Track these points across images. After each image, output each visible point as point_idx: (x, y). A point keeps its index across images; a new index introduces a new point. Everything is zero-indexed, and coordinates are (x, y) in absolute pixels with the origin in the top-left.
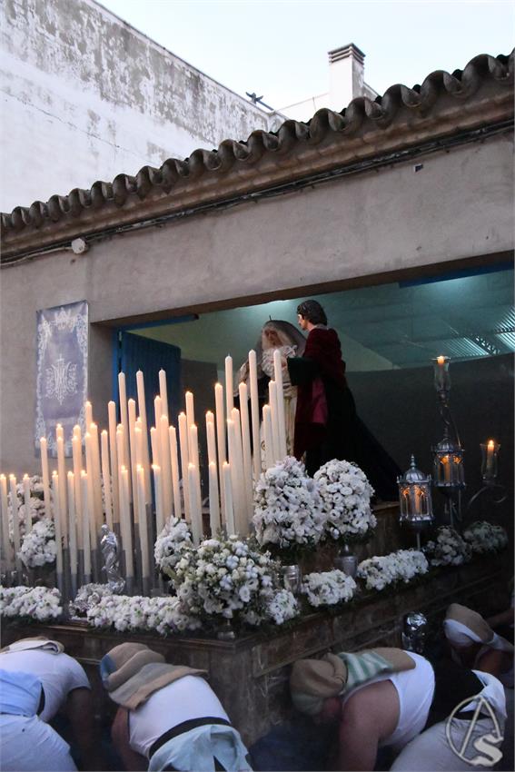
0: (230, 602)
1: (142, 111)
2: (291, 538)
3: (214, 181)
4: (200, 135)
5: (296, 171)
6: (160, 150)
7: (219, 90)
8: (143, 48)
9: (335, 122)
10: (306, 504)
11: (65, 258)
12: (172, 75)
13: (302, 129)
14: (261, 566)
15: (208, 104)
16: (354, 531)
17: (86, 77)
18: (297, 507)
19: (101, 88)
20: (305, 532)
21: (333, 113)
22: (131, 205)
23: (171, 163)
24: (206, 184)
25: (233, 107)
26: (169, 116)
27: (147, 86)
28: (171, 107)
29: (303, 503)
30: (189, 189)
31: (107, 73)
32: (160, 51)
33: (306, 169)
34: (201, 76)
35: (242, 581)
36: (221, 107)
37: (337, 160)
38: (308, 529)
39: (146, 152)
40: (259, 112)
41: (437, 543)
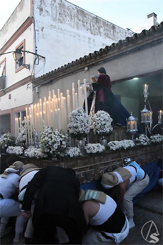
0: (52, 149)
1: (101, 36)
2: (78, 132)
3: (117, 50)
4: (115, 40)
5: (138, 46)
6: (105, 45)
7: (119, 29)
8: (101, 21)
9: (147, 33)
10: (83, 121)
11: (83, 72)
12: (108, 26)
13: (139, 35)
14: (62, 138)
15: (117, 32)
16: (104, 132)
17: (87, 30)
18: (80, 122)
19: (91, 32)
20: (82, 130)
21: (147, 30)
22: (98, 58)
23: (107, 47)
24: (115, 51)
25: (123, 32)
26: (107, 36)
27: (102, 30)
28: (108, 34)
29: (82, 121)
30: (111, 53)
31: (92, 28)
32: (105, 21)
33: (140, 45)
34: (115, 26)
35: (55, 142)
36: (120, 33)
37: (148, 42)
38: (83, 129)
39: (102, 45)
40: (129, 33)
41: (139, 138)
